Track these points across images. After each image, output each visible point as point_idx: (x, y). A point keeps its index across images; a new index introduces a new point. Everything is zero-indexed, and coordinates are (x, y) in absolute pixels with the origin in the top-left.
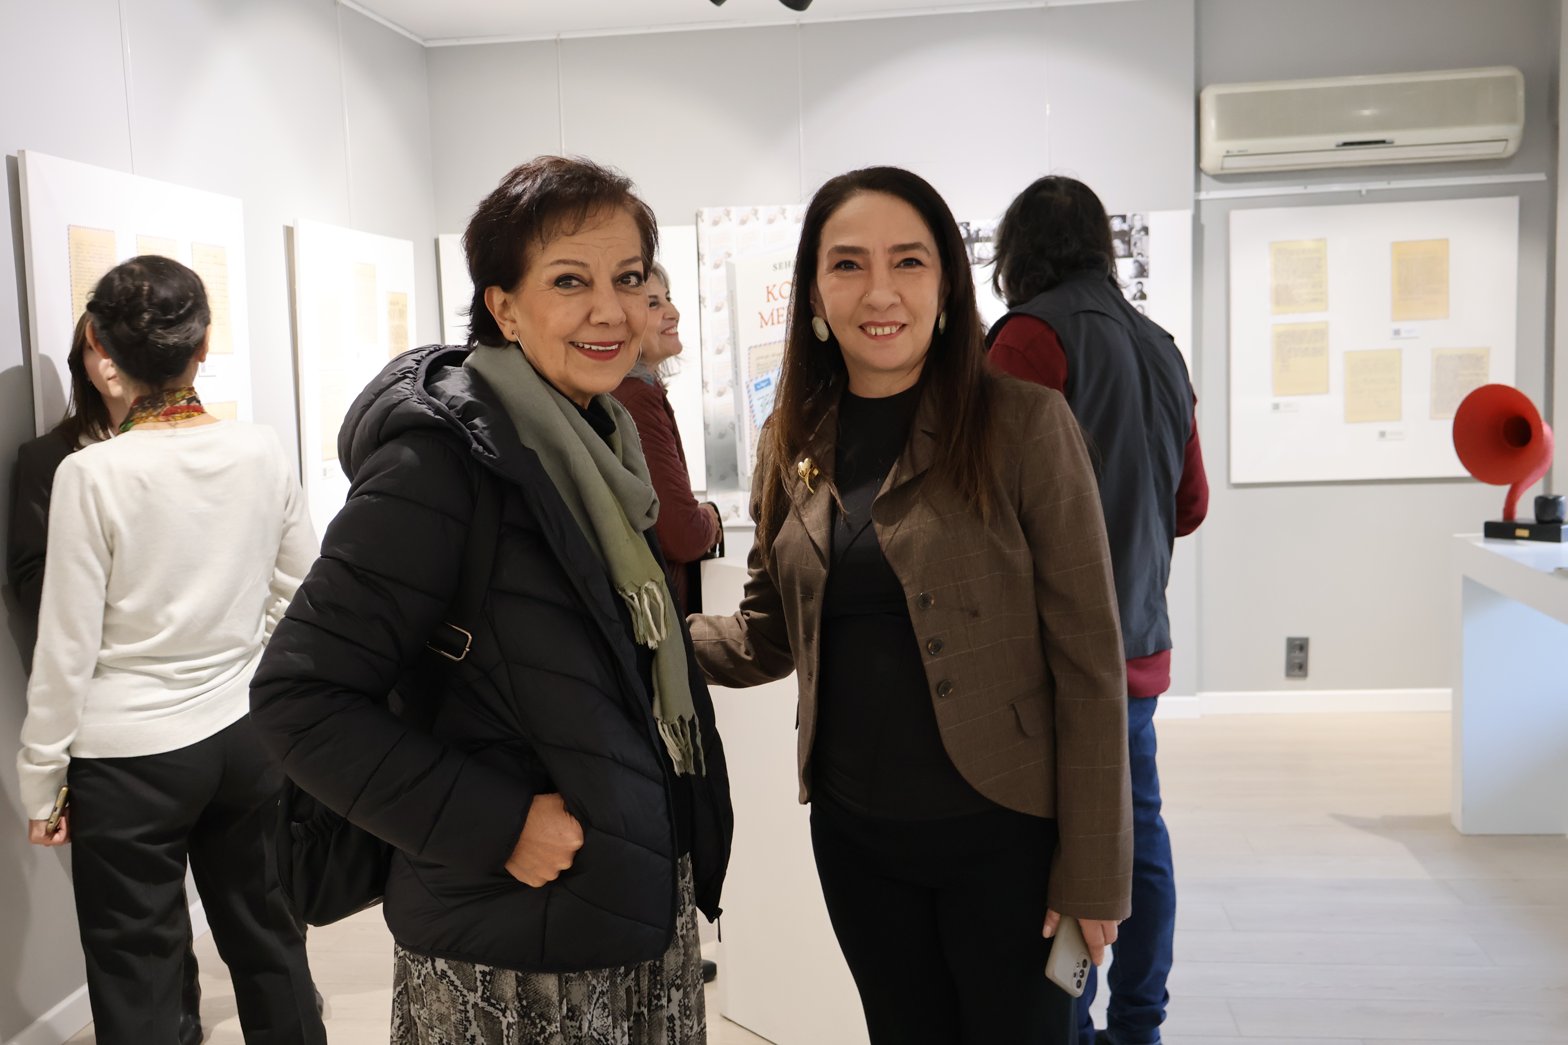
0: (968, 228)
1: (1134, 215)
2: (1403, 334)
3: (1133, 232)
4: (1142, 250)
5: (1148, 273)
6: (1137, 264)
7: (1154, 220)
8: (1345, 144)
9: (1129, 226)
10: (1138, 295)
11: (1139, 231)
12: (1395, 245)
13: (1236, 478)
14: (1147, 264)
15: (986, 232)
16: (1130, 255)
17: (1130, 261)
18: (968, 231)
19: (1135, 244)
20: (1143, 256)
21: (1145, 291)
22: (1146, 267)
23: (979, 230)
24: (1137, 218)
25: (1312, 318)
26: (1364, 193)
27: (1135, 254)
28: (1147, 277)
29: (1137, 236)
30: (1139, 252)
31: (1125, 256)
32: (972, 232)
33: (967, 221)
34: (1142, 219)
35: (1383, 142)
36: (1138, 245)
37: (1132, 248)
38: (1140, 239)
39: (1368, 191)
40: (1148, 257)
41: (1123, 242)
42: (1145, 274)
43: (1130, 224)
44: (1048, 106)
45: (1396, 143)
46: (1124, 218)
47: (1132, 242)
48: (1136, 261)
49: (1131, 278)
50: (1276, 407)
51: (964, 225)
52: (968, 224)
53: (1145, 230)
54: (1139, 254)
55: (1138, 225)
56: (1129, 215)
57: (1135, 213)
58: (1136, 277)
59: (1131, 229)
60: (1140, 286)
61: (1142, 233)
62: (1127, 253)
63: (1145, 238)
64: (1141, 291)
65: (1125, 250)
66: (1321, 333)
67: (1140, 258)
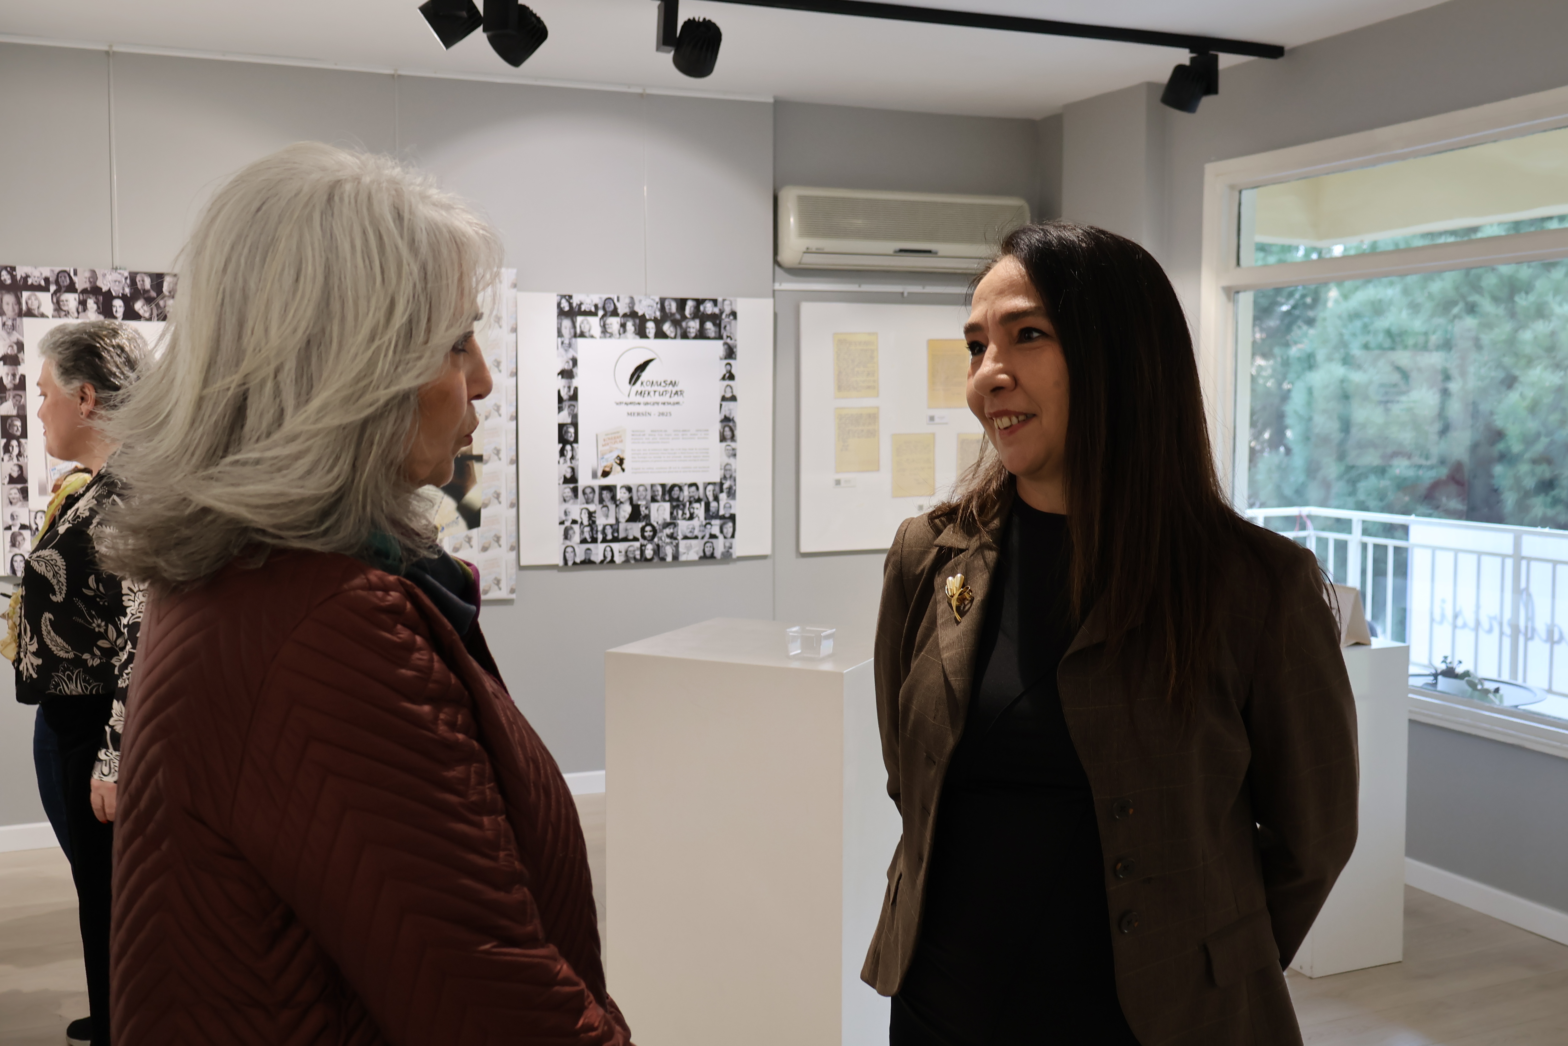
0: (571, 301)
1: (724, 300)
2: (937, 420)
3: (724, 316)
4: (731, 333)
5: (736, 356)
6: (726, 346)
7: (742, 306)
8: (901, 251)
9: (720, 310)
10: (727, 375)
11: (728, 316)
12: (931, 343)
13: (804, 549)
14: (736, 347)
15: (588, 306)
16: (720, 337)
17: (720, 343)
18: (570, 304)
19: (725, 327)
20: (731, 339)
21: (733, 371)
22: (735, 350)
23: (581, 304)
24: (727, 303)
25: (866, 403)
26: (906, 295)
27: (725, 337)
28: (735, 359)
29: (727, 320)
30: (729, 335)
31: (715, 338)
32: (574, 305)
33: (570, 294)
34: (731, 304)
35: (929, 252)
36: (728, 328)
37: (722, 330)
38: (730, 323)
39: (909, 293)
40: (736, 340)
41: (714, 324)
42: (733, 356)
43: (721, 308)
44: (645, 188)
45: (940, 254)
46: (715, 302)
47: (723, 326)
48: (725, 344)
49: (721, 359)
50: (838, 482)
51: (567, 298)
52: (570, 297)
53: (734, 314)
54: (728, 337)
55: (727, 310)
56: (720, 300)
57: (724, 298)
58: (726, 358)
59: (722, 312)
60: (728, 367)
61: (731, 317)
62: (717, 336)
63: (733, 322)
64: (730, 372)
65: (715, 332)
66: (873, 417)
67: (729, 341)
